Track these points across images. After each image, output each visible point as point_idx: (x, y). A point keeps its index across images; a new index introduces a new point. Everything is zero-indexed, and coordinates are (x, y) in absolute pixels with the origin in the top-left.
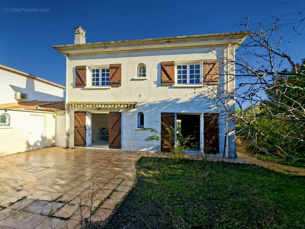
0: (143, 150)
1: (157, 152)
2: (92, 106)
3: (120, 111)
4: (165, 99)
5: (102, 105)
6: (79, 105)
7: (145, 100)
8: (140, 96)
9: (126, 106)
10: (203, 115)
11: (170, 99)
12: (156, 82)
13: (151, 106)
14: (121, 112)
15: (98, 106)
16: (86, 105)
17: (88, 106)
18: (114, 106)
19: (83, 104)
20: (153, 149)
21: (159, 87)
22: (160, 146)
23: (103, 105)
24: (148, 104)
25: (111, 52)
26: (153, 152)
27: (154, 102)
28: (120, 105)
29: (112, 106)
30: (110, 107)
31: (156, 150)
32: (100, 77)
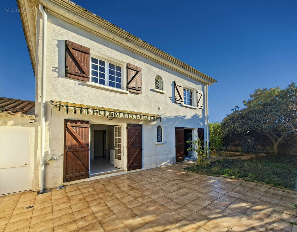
0: (162, 165)
1: (173, 164)
3: (139, 124)
4: (177, 115)
5: (124, 113)
6: (85, 111)
7: (163, 114)
8: (159, 108)
9: (152, 118)
10: (197, 130)
11: (180, 115)
12: (171, 98)
13: (168, 119)
14: (141, 125)
15: (120, 114)
16: (99, 112)
17: (102, 113)
18: (140, 117)
19: (93, 109)
20: (170, 162)
21: (173, 103)
22: (175, 157)
23: (127, 115)
24: (166, 117)
25: (129, 48)
26: (170, 164)
27: (171, 116)
28: (146, 117)
29: (138, 116)
30: (135, 118)
31: (172, 162)
32: (107, 74)
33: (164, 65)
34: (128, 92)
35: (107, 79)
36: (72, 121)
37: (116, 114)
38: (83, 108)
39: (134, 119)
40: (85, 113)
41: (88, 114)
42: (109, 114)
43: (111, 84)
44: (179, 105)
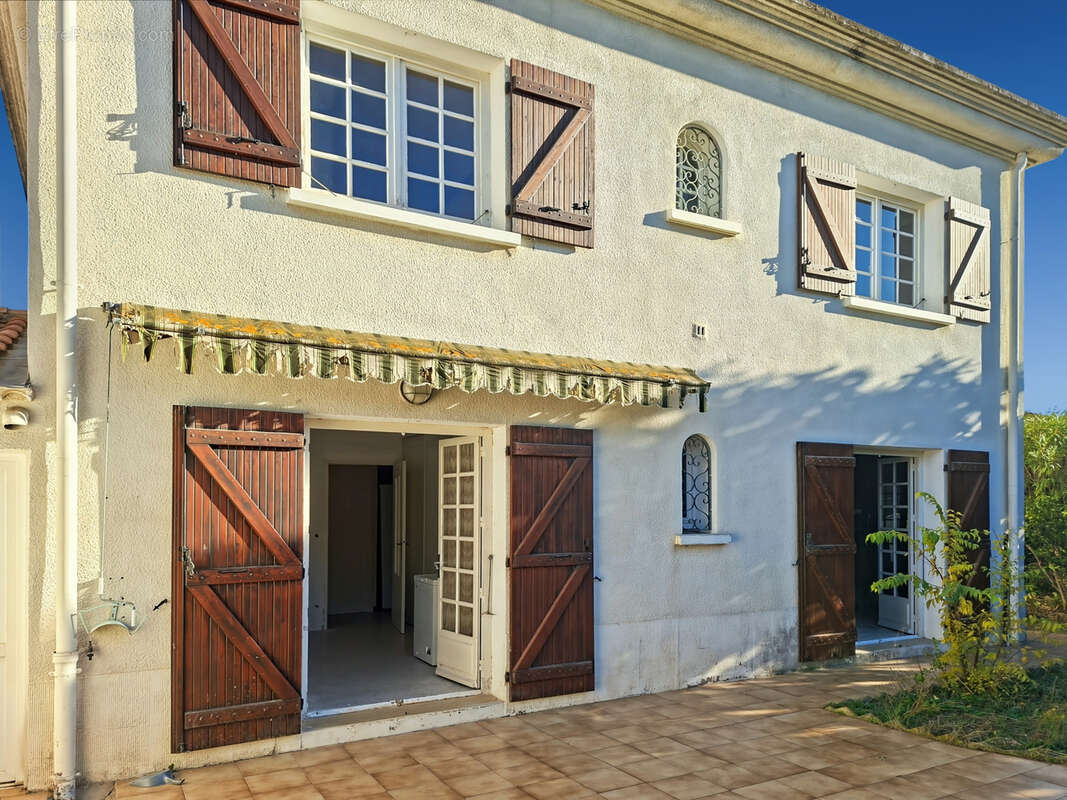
0: (713, 673)
1: (780, 673)
2: (414, 369)
3: (580, 425)
4: (812, 367)
5: (493, 367)
6: (280, 357)
7: (721, 364)
8: (697, 331)
9: (656, 391)
10: (940, 459)
11: (831, 369)
12: (771, 261)
13: (755, 395)
14: (590, 432)
15: (469, 373)
16: (358, 361)
17: (372, 366)
18: (586, 386)
19: (324, 348)
20: (764, 659)
21: (784, 295)
22: (792, 629)
23: (507, 373)
24: (739, 385)
26: (761, 672)
27: (770, 377)
28: (620, 383)
29: (572, 381)
30: (556, 391)
31: (776, 659)
32: (395, 135)
33: (734, 51)
34: (514, 238)
35: (395, 169)
36: (213, 416)
37: (448, 371)
38: (269, 341)
39: (552, 395)
40: (279, 367)
41: (295, 373)
42: (408, 370)
43: (421, 197)
44: (822, 304)
